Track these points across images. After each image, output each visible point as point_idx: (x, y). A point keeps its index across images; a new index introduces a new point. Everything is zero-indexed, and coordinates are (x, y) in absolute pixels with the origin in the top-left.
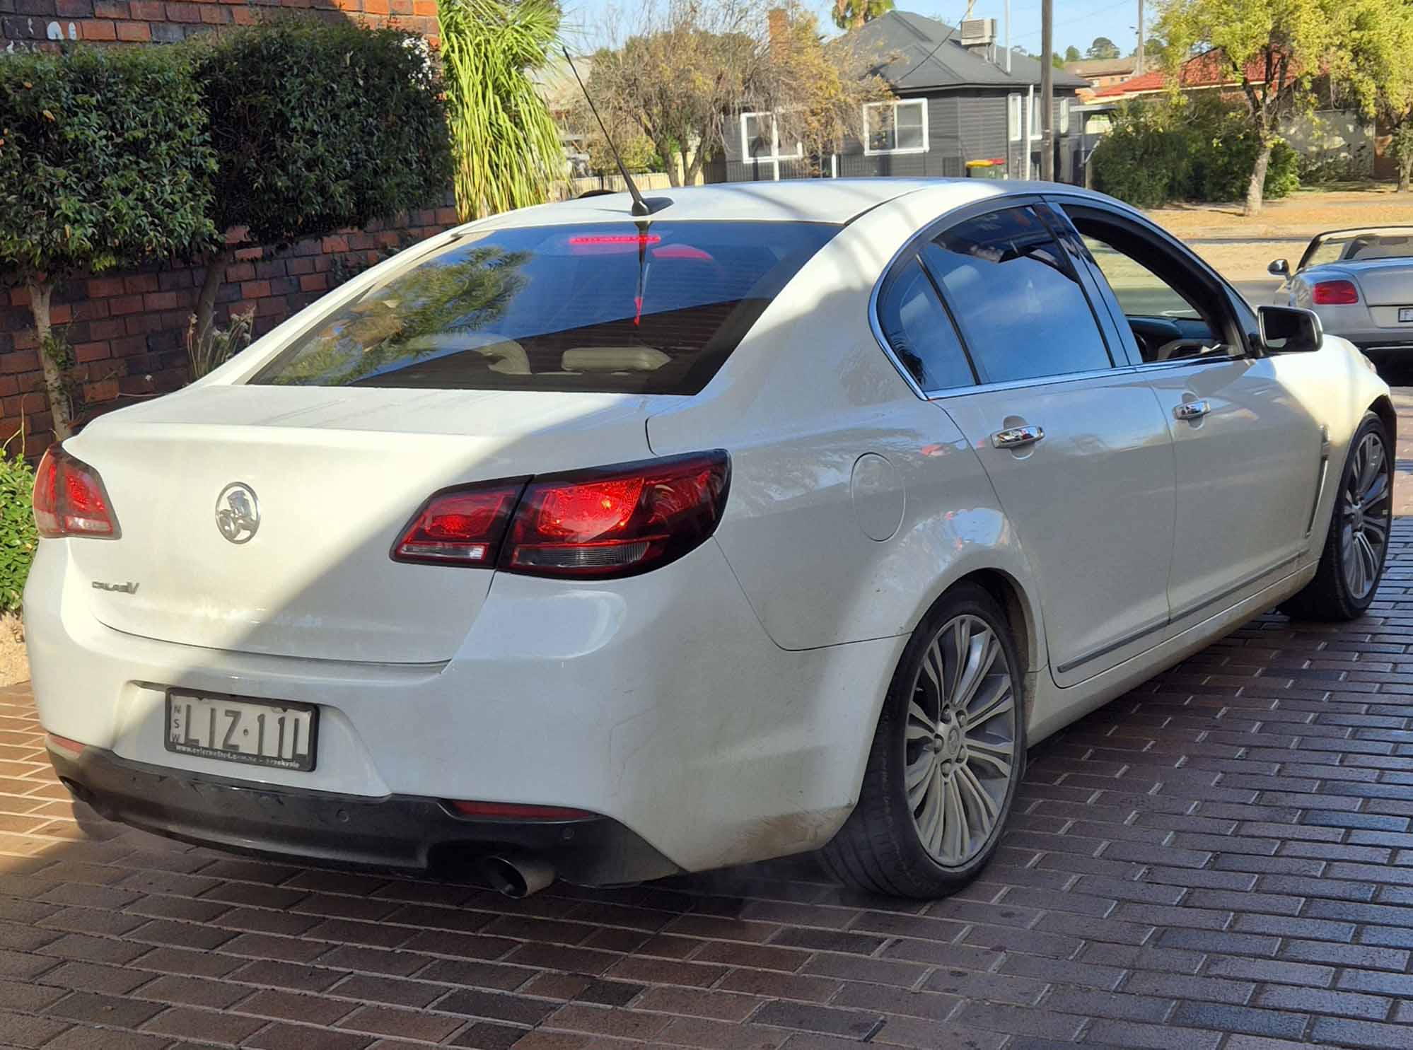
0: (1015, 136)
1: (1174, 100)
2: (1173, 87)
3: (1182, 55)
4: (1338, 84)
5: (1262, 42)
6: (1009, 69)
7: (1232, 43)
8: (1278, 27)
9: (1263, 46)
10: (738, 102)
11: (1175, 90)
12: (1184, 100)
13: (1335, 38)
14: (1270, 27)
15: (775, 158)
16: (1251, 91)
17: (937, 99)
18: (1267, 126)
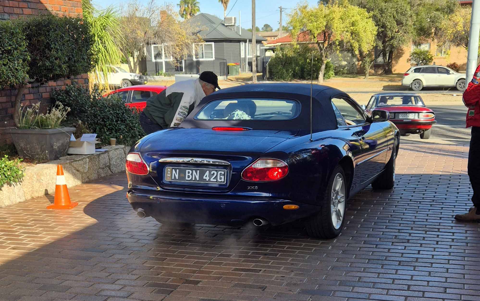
0: (243, 56)
1: (295, 46)
2: (294, 42)
3: (297, 32)
4: (347, 44)
5: (322, 29)
6: (240, 34)
7: (313, 29)
8: (328, 24)
9: (323, 30)
10: (152, 41)
11: (295, 43)
12: (298, 46)
13: (345, 29)
14: (325, 24)
15: (163, 60)
16: (319, 44)
17: (217, 43)
18: (324, 56)
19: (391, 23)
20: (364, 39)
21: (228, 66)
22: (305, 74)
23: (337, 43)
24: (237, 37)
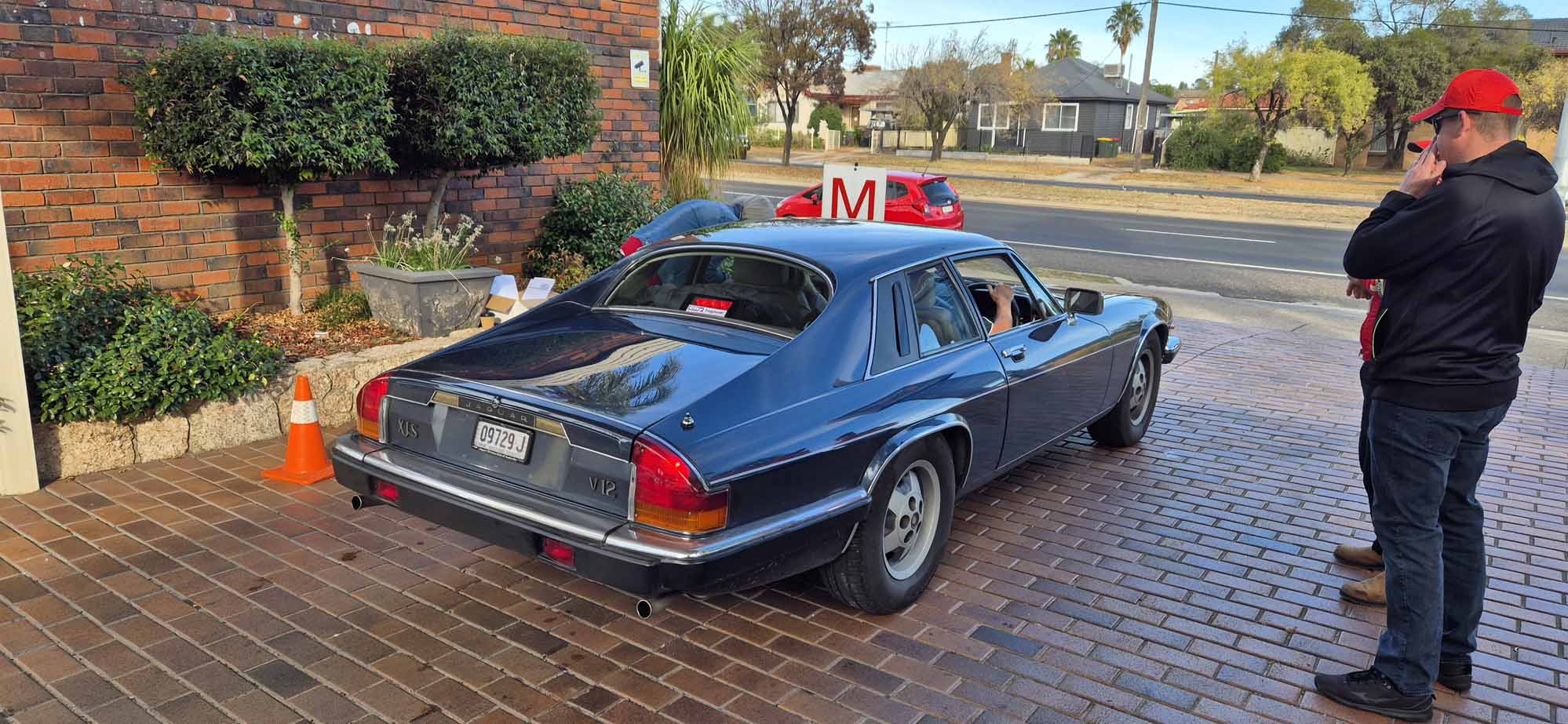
0: (1128, 127)
1: (1216, 116)
2: (1213, 108)
3: (1221, 91)
5: (1269, 88)
6: (1128, 91)
7: (1252, 87)
8: (1280, 80)
11: (1216, 111)
12: (1220, 115)
13: (1313, 89)
14: (1274, 79)
15: (993, 128)
16: (1260, 114)
17: (1084, 105)
18: (1268, 133)
19: (1406, 82)
20: (1347, 108)
21: (1097, 142)
22: (1231, 163)
23: (1293, 113)
24: (1121, 95)
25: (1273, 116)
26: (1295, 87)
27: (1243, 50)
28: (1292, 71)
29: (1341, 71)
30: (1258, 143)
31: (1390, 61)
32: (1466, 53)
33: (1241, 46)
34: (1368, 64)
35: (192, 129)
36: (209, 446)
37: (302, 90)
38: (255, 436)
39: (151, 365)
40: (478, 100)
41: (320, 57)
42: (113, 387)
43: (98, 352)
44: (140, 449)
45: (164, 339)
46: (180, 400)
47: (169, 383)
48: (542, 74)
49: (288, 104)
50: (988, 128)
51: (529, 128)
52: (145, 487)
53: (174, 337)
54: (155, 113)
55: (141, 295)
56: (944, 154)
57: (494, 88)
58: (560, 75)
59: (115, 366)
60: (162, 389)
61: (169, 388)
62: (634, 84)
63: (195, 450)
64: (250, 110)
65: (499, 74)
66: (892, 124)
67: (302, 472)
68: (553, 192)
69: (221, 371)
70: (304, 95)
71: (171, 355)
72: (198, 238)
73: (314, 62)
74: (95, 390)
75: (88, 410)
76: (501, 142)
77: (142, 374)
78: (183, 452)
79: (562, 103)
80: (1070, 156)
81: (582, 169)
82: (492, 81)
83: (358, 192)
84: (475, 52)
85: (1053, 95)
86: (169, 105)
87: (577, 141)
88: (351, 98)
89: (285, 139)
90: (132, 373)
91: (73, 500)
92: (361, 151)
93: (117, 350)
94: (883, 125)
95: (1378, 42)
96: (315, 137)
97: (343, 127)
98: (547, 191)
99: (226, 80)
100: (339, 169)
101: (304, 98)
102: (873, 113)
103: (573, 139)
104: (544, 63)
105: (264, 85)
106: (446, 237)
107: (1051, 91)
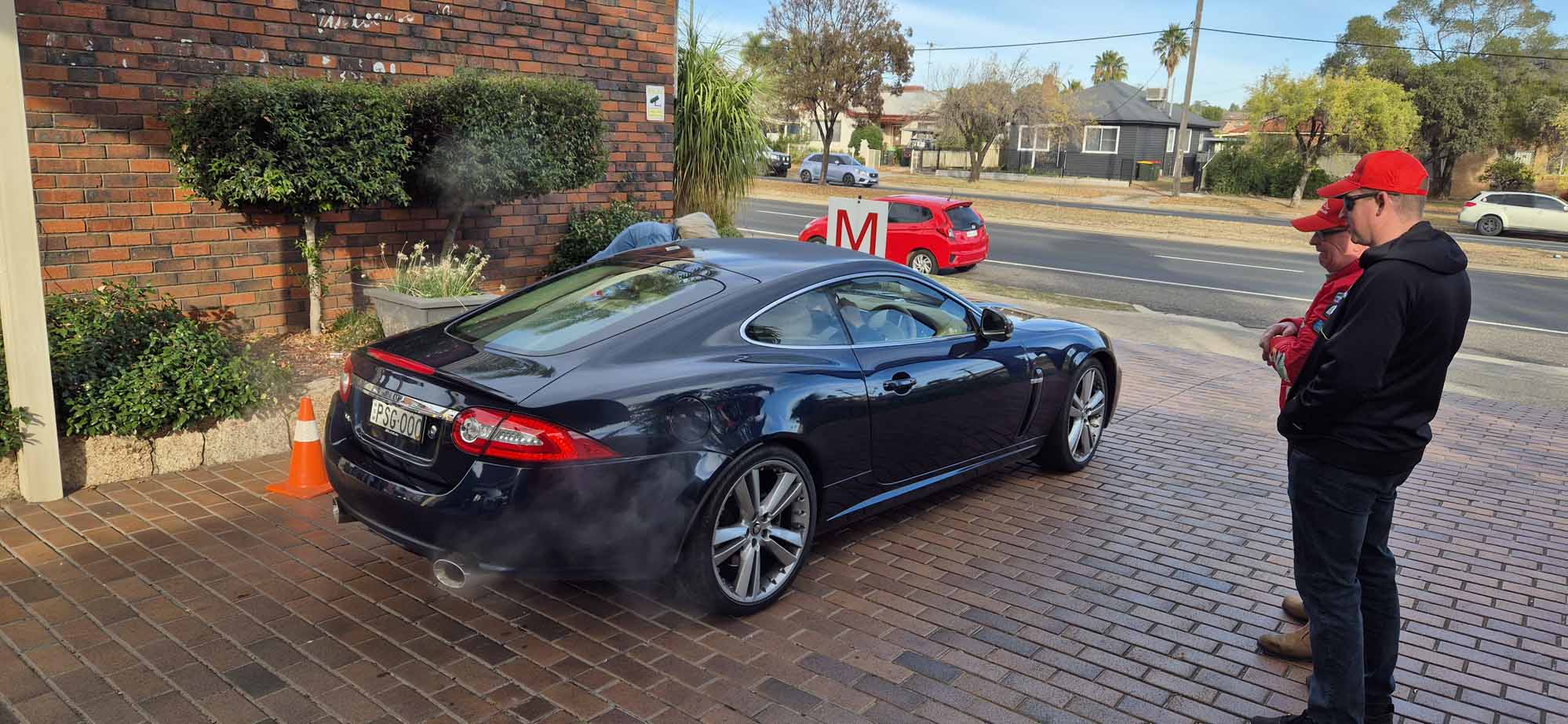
0: (1170, 150)
1: (1256, 140)
3: (1261, 118)
4: (1354, 140)
5: (1310, 115)
6: (1171, 115)
7: (1293, 114)
8: (1320, 107)
11: (1254, 136)
12: (1261, 140)
13: (1355, 116)
14: (1315, 107)
15: (1034, 150)
16: (1301, 140)
17: (1124, 128)
18: (1309, 160)
19: (1452, 112)
20: (1391, 135)
21: (1138, 165)
22: (1272, 188)
23: (1334, 141)
24: (1164, 119)
25: (1314, 143)
26: (1337, 115)
27: (1285, 76)
28: (1333, 98)
29: (1385, 98)
30: (1299, 170)
31: (1435, 89)
32: (1514, 82)
33: (1283, 73)
34: (1412, 93)
35: (220, 165)
36: (222, 459)
37: (321, 130)
38: (264, 451)
39: (170, 383)
40: (489, 138)
41: (340, 99)
42: (134, 405)
43: (123, 372)
44: (158, 461)
45: (185, 360)
46: (196, 417)
47: (186, 401)
48: (551, 114)
49: (308, 142)
50: (1030, 150)
51: (538, 164)
52: (158, 497)
53: (193, 358)
54: (188, 149)
55: (167, 318)
56: (982, 175)
57: (506, 126)
58: (569, 115)
59: (137, 384)
60: (180, 407)
61: (185, 405)
62: (649, 118)
63: (209, 463)
64: (272, 148)
65: (510, 114)
66: (932, 144)
67: (304, 487)
68: (568, 219)
69: (235, 390)
70: (323, 135)
71: (190, 374)
72: (228, 263)
73: (334, 104)
74: (118, 407)
75: (110, 425)
76: (510, 177)
77: (161, 393)
78: (197, 465)
79: (570, 140)
80: (1109, 178)
81: (596, 198)
82: (503, 121)
83: (379, 219)
84: (487, 93)
85: (1093, 119)
86: (201, 143)
87: (583, 176)
88: (369, 136)
89: (304, 175)
90: (153, 392)
91: (91, 508)
92: (376, 186)
93: (141, 369)
94: (922, 145)
95: (1423, 70)
96: (334, 174)
97: (359, 163)
98: (561, 219)
99: (252, 121)
100: (356, 202)
101: (323, 137)
102: (914, 133)
103: (581, 173)
104: (554, 103)
105: (287, 126)
106: (455, 265)
107: (1090, 114)
